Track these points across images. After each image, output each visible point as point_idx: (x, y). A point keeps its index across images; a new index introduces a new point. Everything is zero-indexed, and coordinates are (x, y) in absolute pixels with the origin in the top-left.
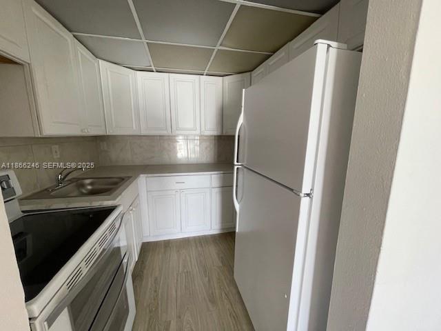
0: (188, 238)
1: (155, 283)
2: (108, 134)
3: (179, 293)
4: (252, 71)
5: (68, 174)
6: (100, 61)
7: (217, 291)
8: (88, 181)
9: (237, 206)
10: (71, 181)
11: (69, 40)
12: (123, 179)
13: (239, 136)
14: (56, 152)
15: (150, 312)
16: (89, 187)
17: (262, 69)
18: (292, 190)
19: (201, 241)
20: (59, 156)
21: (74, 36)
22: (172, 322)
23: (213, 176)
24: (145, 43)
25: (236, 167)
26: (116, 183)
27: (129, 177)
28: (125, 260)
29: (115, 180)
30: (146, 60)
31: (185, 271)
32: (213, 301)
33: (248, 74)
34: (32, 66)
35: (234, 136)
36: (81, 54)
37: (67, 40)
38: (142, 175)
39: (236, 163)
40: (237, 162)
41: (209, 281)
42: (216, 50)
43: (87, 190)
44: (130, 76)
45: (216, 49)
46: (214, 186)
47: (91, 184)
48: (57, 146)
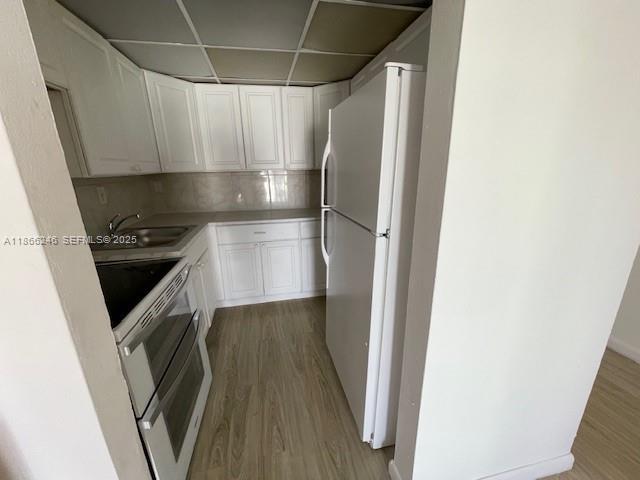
1: (233, 350)
2: (163, 171)
4: (351, 78)
5: (121, 222)
6: (146, 72)
7: (306, 358)
8: (144, 232)
9: (327, 258)
11: (106, 51)
12: (187, 229)
13: (326, 170)
14: (102, 195)
15: (228, 378)
16: (146, 240)
17: (363, 77)
18: (369, 230)
19: (290, 306)
20: (105, 202)
21: (112, 44)
22: (254, 388)
23: (303, 224)
24: (203, 50)
25: (323, 210)
26: (179, 234)
27: (195, 226)
28: (196, 318)
29: (178, 229)
30: (207, 68)
31: (269, 338)
32: (300, 367)
33: (347, 82)
34: (71, 92)
35: (320, 170)
36: (123, 67)
37: (103, 51)
38: (210, 224)
39: (323, 205)
40: (325, 204)
41: (297, 348)
42: (297, 55)
43: (144, 243)
44: (187, 91)
45: (298, 52)
46: (303, 236)
47: (148, 235)
48: (103, 188)
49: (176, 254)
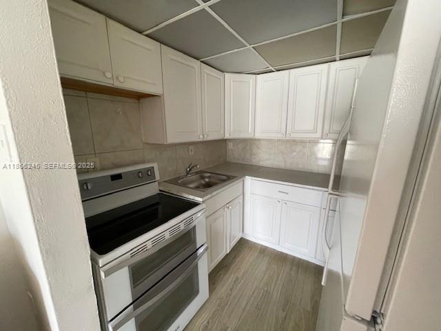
0: (287, 255)
1: (235, 282)
3: (248, 307)
6: (226, 74)
8: (208, 175)
10: (197, 173)
14: (191, 150)
16: (207, 180)
21: (202, 61)
24: (252, 49)
27: (234, 177)
29: (224, 177)
31: (266, 289)
36: (207, 74)
42: (339, 25)
43: (205, 181)
44: (251, 81)
45: (339, 22)
47: (209, 177)
48: (193, 146)
49: (199, 200)
